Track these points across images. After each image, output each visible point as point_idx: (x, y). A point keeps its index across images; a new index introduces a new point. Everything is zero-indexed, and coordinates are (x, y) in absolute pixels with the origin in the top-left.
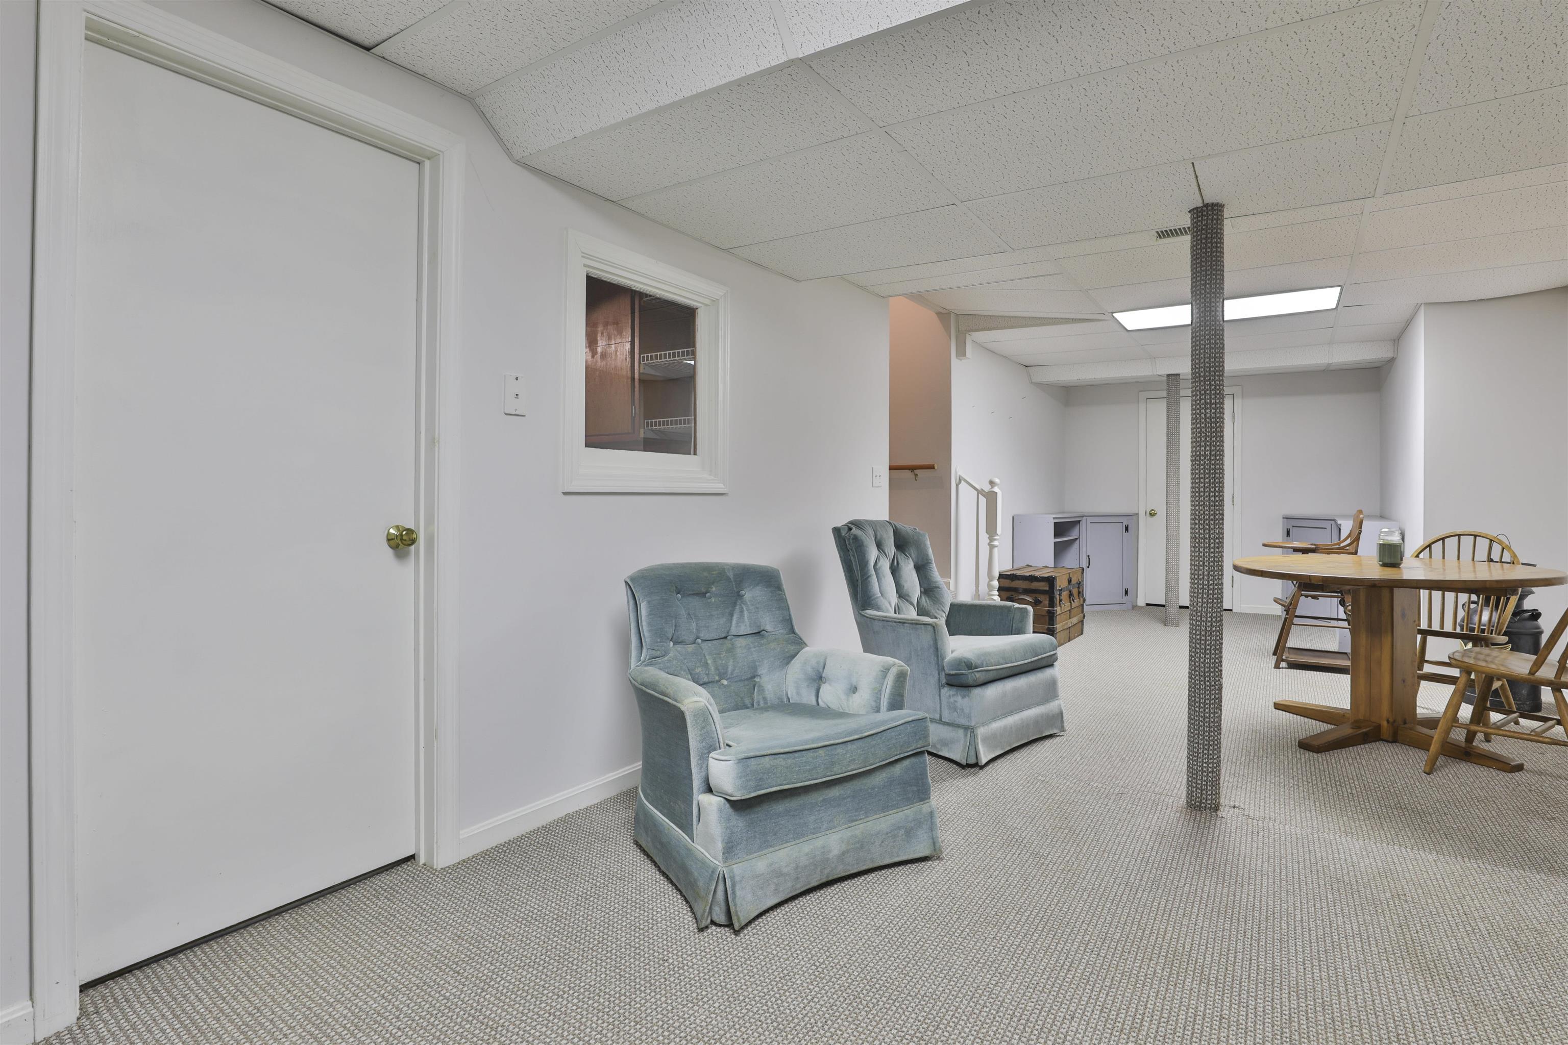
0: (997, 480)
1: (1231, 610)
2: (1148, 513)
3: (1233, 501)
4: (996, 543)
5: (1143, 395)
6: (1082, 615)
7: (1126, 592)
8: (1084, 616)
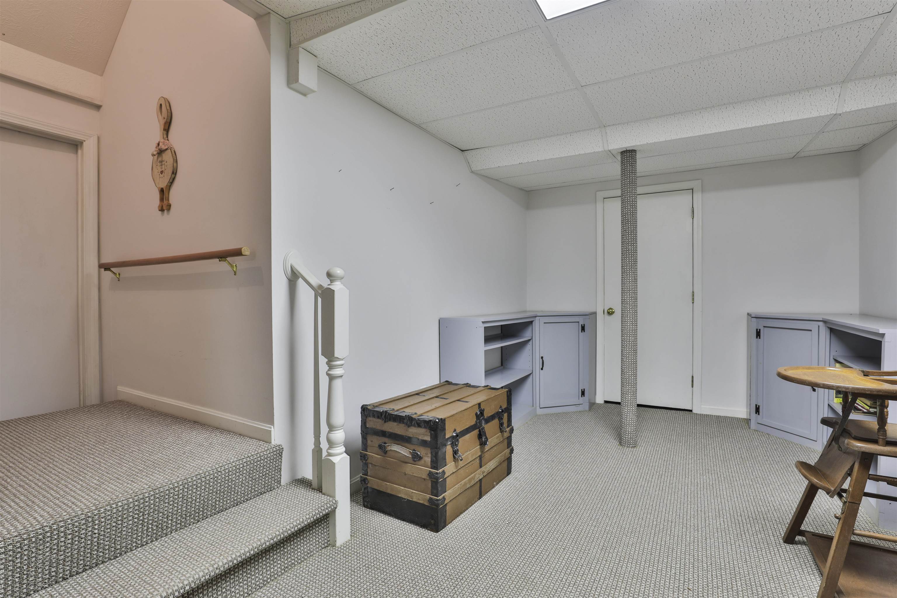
0: (338, 272)
1: (691, 411)
2: (606, 311)
3: (693, 299)
4: (337, 372)
5: (601, 195)
6: (507, 451)
7: (583, 393)
8: (512, 451)
